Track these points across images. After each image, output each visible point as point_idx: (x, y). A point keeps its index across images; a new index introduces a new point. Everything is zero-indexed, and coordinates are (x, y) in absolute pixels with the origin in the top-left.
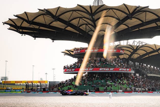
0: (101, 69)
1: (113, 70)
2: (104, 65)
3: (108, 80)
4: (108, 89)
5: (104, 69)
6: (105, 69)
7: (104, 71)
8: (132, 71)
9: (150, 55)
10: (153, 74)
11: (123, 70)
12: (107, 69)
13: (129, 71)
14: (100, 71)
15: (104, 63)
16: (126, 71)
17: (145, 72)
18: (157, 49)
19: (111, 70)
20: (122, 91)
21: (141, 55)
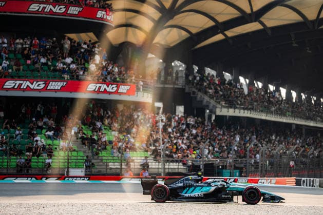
0: (9, 84)
1: (63, 89)
2: (26, 67)
3: (41, 128)
4: (33, 165)
5: (25, 84)
6: (28, 83)
7: (24, 90)
8: (140, 94)
9: (230, 33)
10: (237, 111)
11: (102, 89)
12: (38, 85)
13: (128, 93)
14: (7, 90)
15: (27, 57)
16: (116, 92)
17: (206, 98)
18: (255, 9)
19: (51, 90)
20: (83, 174)
21: (194, 31)
